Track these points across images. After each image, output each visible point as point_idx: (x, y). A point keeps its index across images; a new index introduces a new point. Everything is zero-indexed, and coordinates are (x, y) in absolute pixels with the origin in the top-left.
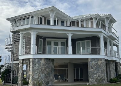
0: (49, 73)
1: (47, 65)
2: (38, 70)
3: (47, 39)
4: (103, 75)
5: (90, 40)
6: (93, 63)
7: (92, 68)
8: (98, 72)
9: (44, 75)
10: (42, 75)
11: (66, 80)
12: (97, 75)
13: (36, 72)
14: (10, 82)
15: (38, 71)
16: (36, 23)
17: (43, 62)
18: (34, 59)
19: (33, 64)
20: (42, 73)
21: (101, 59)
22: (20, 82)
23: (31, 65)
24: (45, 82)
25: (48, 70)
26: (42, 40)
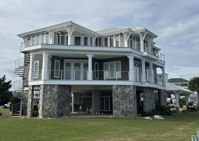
0: (63, 102)
1: (61, 93)
2: (49, 98)
3: (65, 60)
4: (132, 106)
5: (120, 61)
6: (119, 90)
7: (117, 97)
8: (125, 103)
9: (56, 104)
10: (55, 105)
11: (89, 112)
12: (124, 106)
13: (48, 102)
14: (19, 113)
15: (50, 100)
16: (51, 43)
17: (55, 89)
18: (45, 86)
19: (44, 91)
20: (55, 103)
21: (129, 86)
22: (29, 113)
23: (42, 93)
24: (57, 113)
25: (62, 99)
26: (59, 61)
